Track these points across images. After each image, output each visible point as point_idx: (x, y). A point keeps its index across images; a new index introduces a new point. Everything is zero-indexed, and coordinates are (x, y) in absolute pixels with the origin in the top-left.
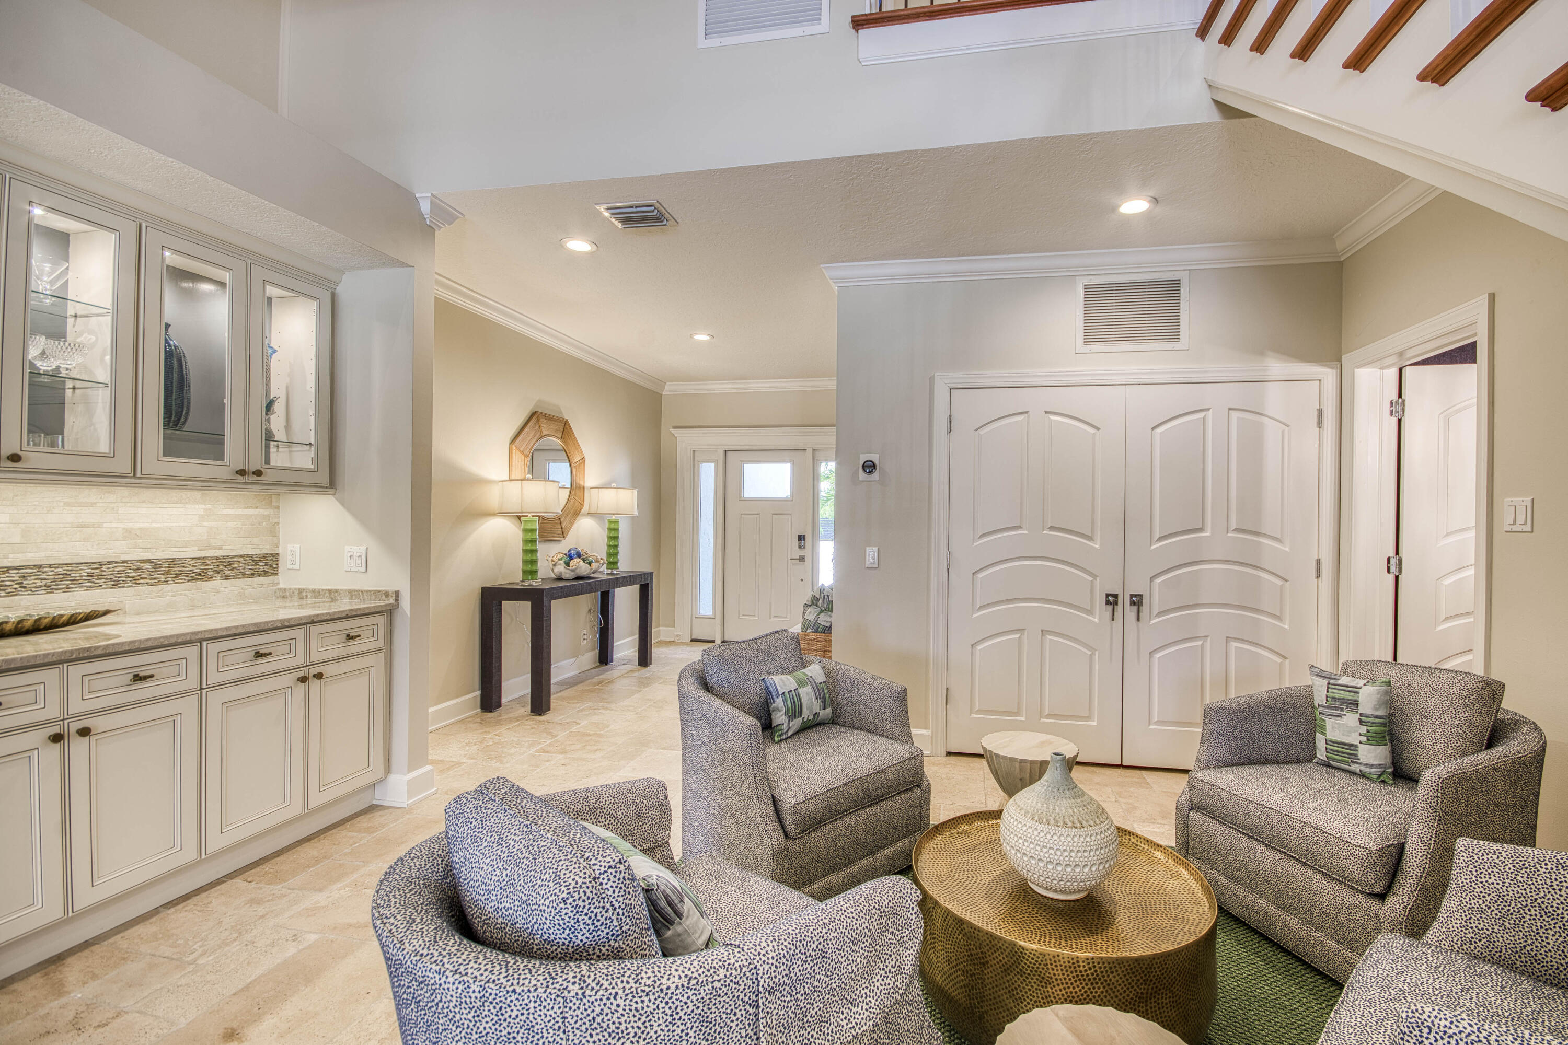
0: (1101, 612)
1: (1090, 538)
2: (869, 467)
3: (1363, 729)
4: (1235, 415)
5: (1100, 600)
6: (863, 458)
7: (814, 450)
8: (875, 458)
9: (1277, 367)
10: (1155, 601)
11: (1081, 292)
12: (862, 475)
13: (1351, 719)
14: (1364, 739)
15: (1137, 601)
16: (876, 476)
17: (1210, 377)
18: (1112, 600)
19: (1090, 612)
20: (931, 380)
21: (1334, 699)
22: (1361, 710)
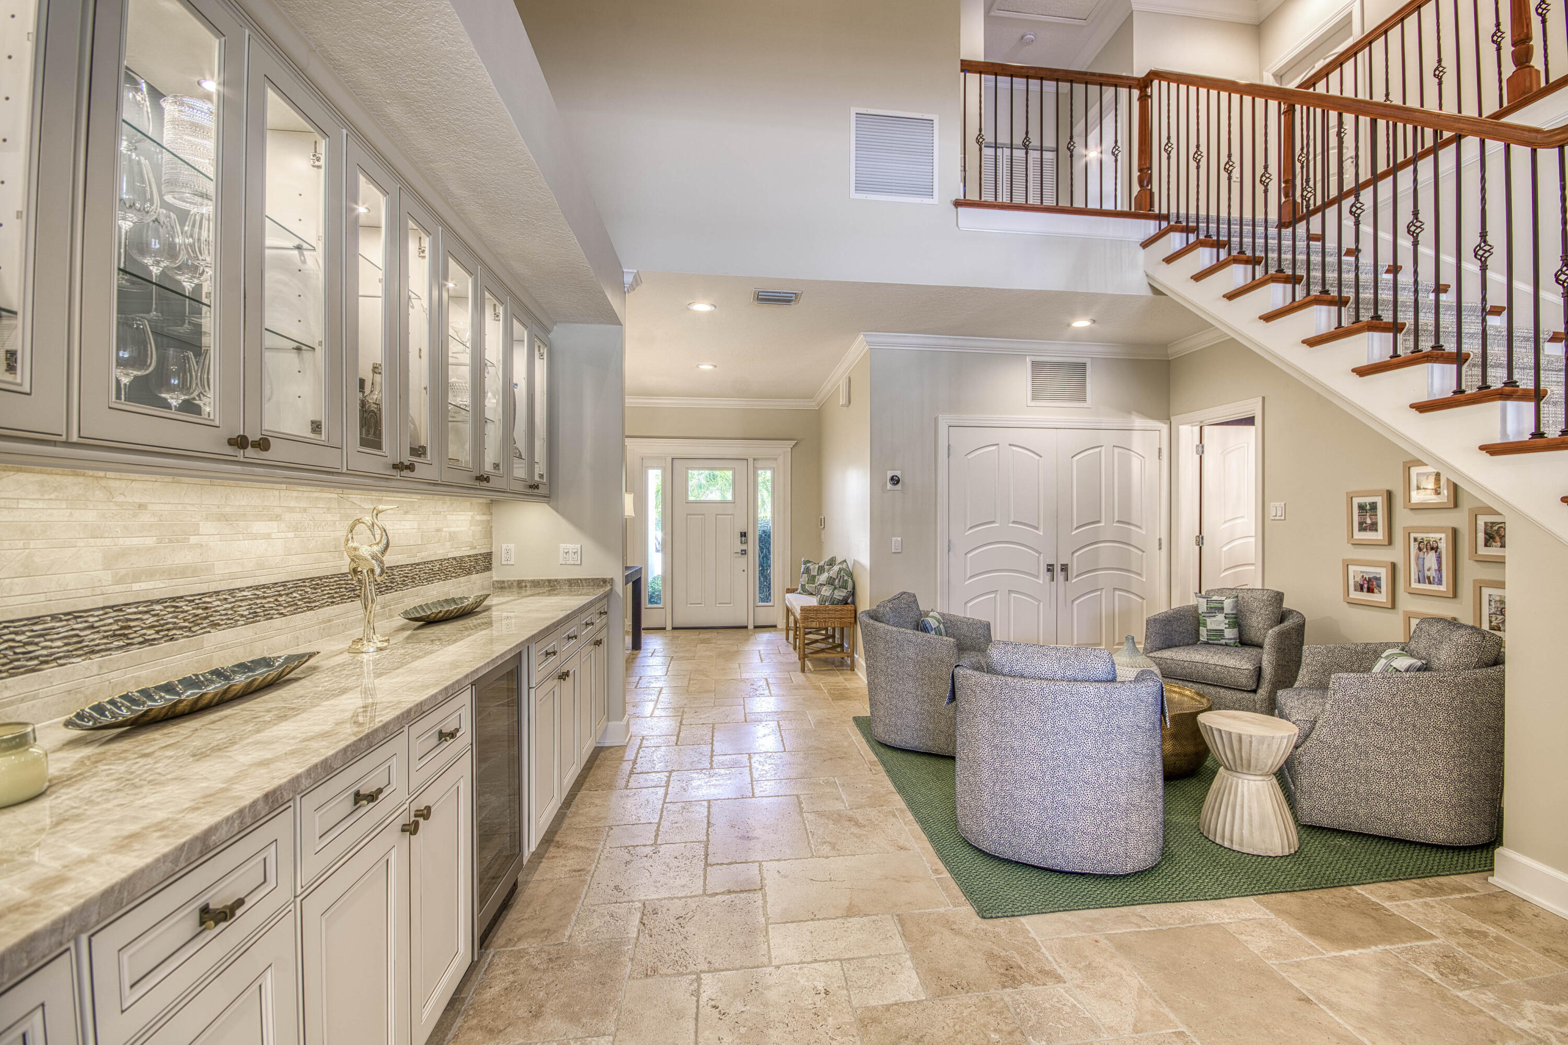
0: (1044, 577)
1: (1037, 528)
2: (895, 481)
3: (1227, 621)
4: (1116, 450)
5: (1043, 568)
6: (890, 474)
7: (754, 459)
8: (898, 473)
9: (1138, 422)
10: (1074, 570)
11: (1029, 364)
12: (889, 486)
13: (1220, 617)
14: (1227, 626)
15: (1064, 568)
16: (899, 487)
17: (1103, 426)
18: (1050, 568)
19: (1037, 577)
20: (936, 419)
21: (1211, 608)
22: (1225, 611)
